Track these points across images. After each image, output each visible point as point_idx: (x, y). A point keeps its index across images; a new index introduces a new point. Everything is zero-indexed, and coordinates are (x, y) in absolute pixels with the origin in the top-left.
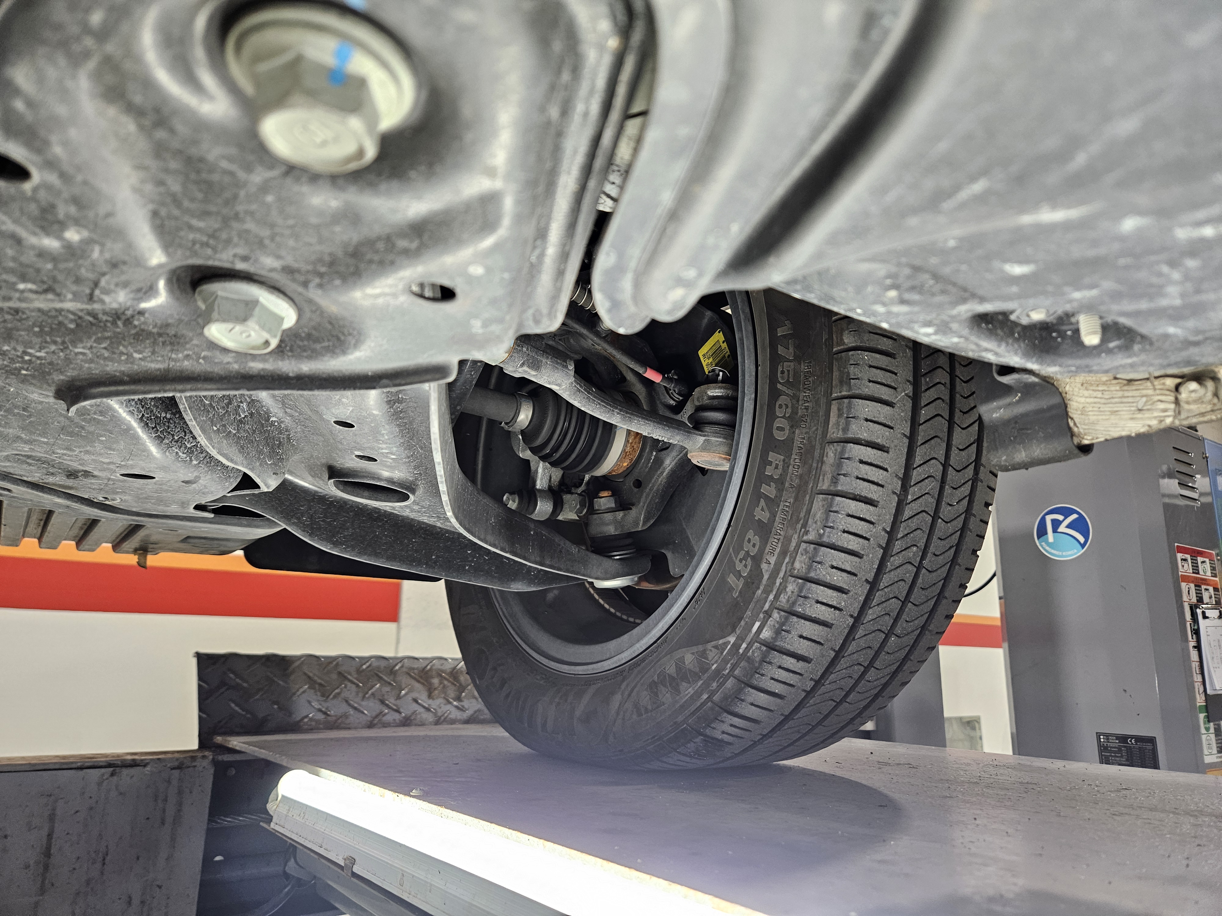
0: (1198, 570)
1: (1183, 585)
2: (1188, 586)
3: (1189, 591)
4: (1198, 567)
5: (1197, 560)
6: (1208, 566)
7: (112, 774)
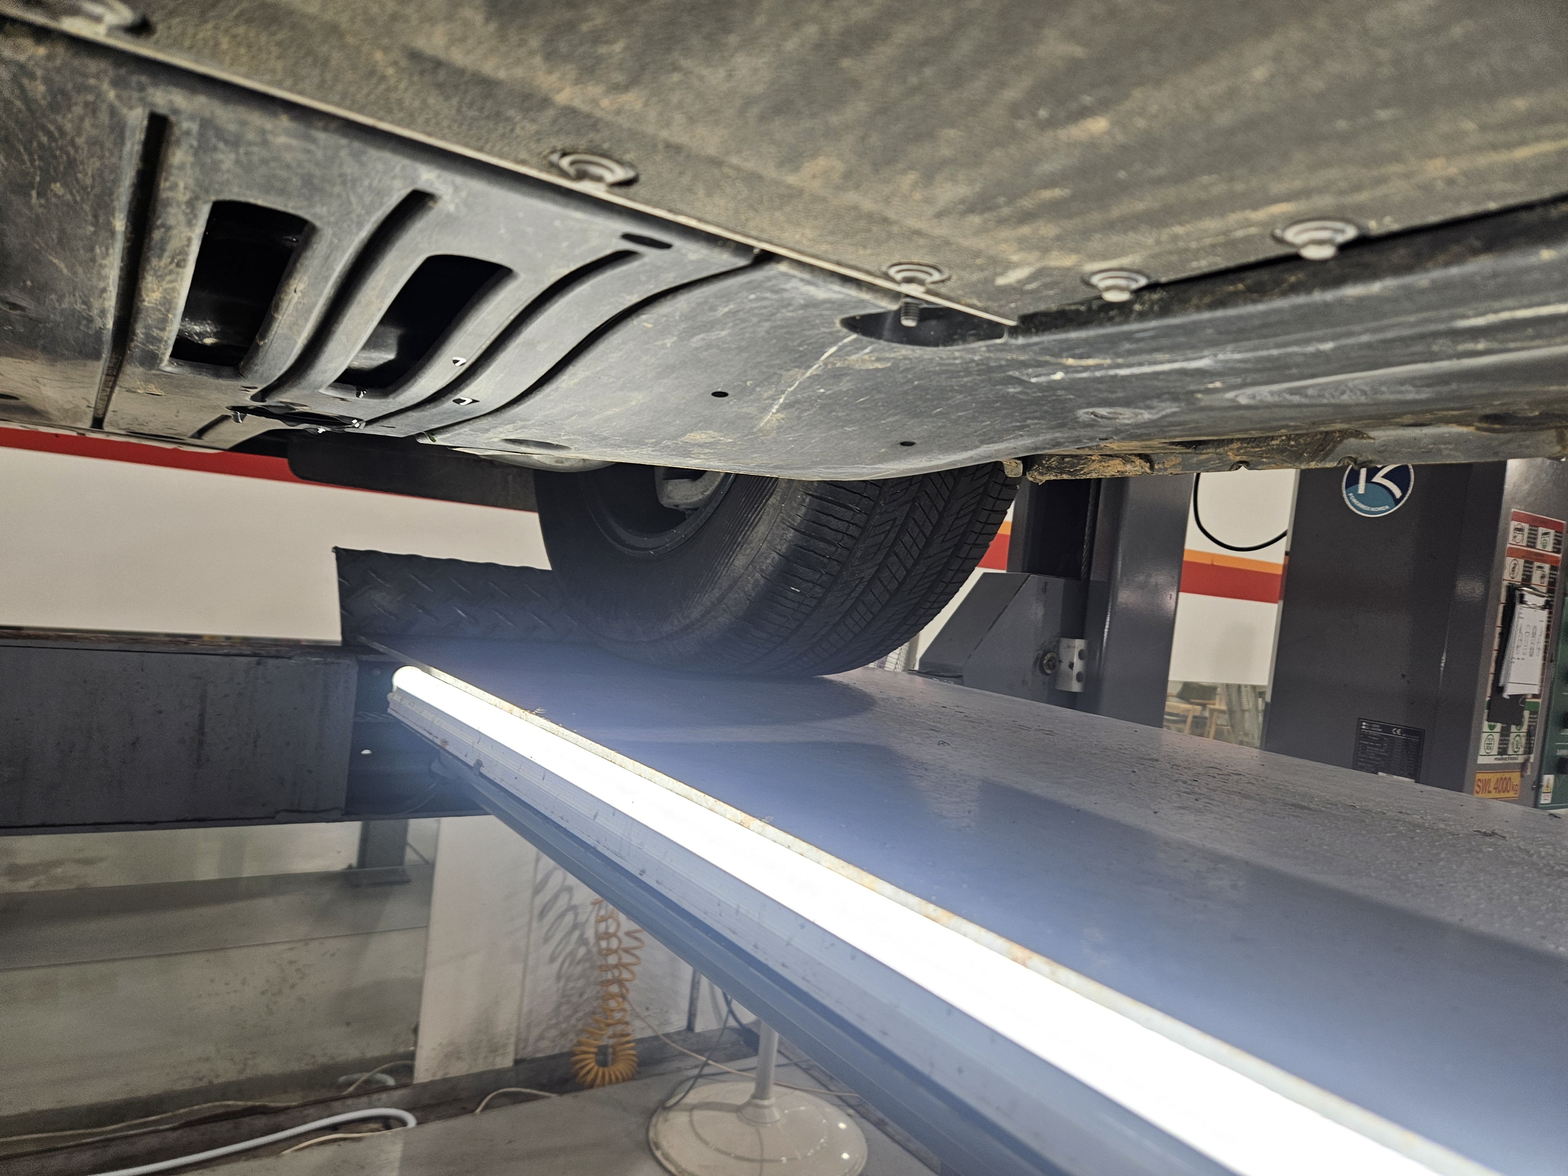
0: (1535, 543)
1: (1509, 561)
2: (1513, 563)
3: (1514, 568)
4: (1535, 539)
5: (1536, 531)
6: (1550, 540)
7: (258, 664)
